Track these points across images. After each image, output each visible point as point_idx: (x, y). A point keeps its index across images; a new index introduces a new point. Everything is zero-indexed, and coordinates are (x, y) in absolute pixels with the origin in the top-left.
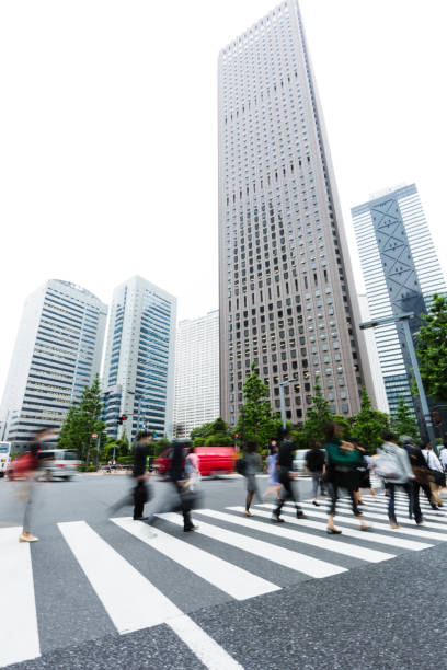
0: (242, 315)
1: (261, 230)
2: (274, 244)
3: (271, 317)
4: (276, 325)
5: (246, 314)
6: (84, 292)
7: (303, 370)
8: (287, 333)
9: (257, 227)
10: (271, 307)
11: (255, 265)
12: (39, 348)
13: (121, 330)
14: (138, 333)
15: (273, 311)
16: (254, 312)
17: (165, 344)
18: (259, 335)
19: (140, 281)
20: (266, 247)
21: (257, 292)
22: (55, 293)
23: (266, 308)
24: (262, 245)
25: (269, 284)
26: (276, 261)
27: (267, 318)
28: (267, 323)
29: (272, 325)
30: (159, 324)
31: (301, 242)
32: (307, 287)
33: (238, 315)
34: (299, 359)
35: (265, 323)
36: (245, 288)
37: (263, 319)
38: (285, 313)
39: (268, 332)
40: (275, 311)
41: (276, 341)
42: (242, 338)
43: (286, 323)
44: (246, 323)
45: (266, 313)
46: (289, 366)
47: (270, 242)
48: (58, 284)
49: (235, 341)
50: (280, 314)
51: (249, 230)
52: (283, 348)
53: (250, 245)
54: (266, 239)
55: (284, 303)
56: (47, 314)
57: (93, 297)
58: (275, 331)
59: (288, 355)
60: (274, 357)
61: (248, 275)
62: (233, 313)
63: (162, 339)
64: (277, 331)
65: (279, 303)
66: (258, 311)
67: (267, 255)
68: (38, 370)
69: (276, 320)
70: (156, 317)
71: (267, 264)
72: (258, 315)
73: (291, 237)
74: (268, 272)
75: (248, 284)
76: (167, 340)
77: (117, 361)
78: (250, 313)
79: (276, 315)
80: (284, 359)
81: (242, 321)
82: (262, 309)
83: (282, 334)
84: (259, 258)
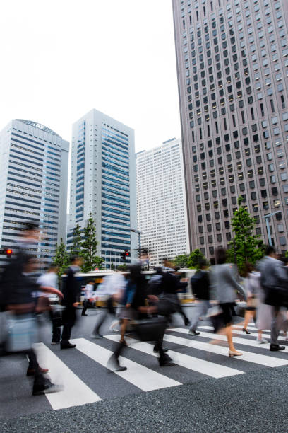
0: (206, 145)
1: (221, 52)
2: (236, 67)
3: (237, 145)
4: (242, 154)
5: (210, 144)
6: (46, 130)
7: (273, 198)
8: (254, 161)
9: (216, 50)
10: (235, 134)
11: (217, 91)
12: (11, 188)
13: (83, 166)
14: (100, 168)
15: (238, 139)
16: (218, 141)
17: (126, 177)
18: (225, 164)
19: (97, 114)
20: (228, 71)
21: (220, 120)
22: (19, 134)
23: (231, 136)
24: (223, 69)
25: (232, 110)
26: (238, 85)
27: (232, 146)
28: (232, 152)
29: (238, 153)
30: (118, 157)
31: (265, 62)
32: (273, 111)
33: (202, 145)
34: (268, 188)
35: (231, 152)
36: (207, 117)
37: (228, 148)
38: (251, 140)
39: (234, 162)
40: (240, 139)
41: (243, 170)
42: (208, 169)
43: (252, 150)
44: (211, 153)
45: (231, 142)
46: (258, 195)
47: (231, 65)
48: (22, 124)
49: (200, 172)
50: (246, 141)
51: (209, 54)
52: (251, 176)
53: (211, 70)
54: (226, 62)
55: (249, 130)
56: (15, 155)
57: (54, 134)
58: (241, 160)
59: (257, 184)
60: (242, 186)
61: (210, 102)
62: (197, 144)
63: (122, 172)
64: (243, 159)
65: (244, 131)
66: (222, 139)
67: (229, 79)
68: (11, 209)
69: (242, 149)
70: (114, 151)
71: (230, 89)
72: (223, 144)
73: (254, 58)
74: (231, 97)
75: (210, 112)
76: (127, 174)
77: (82, 196)
78: (214, 142)
79: (241, 143)
80: (253, 188)
81: (206, 151)
82: (227, 137)
83: (248, 162)
84: (220, 83)
